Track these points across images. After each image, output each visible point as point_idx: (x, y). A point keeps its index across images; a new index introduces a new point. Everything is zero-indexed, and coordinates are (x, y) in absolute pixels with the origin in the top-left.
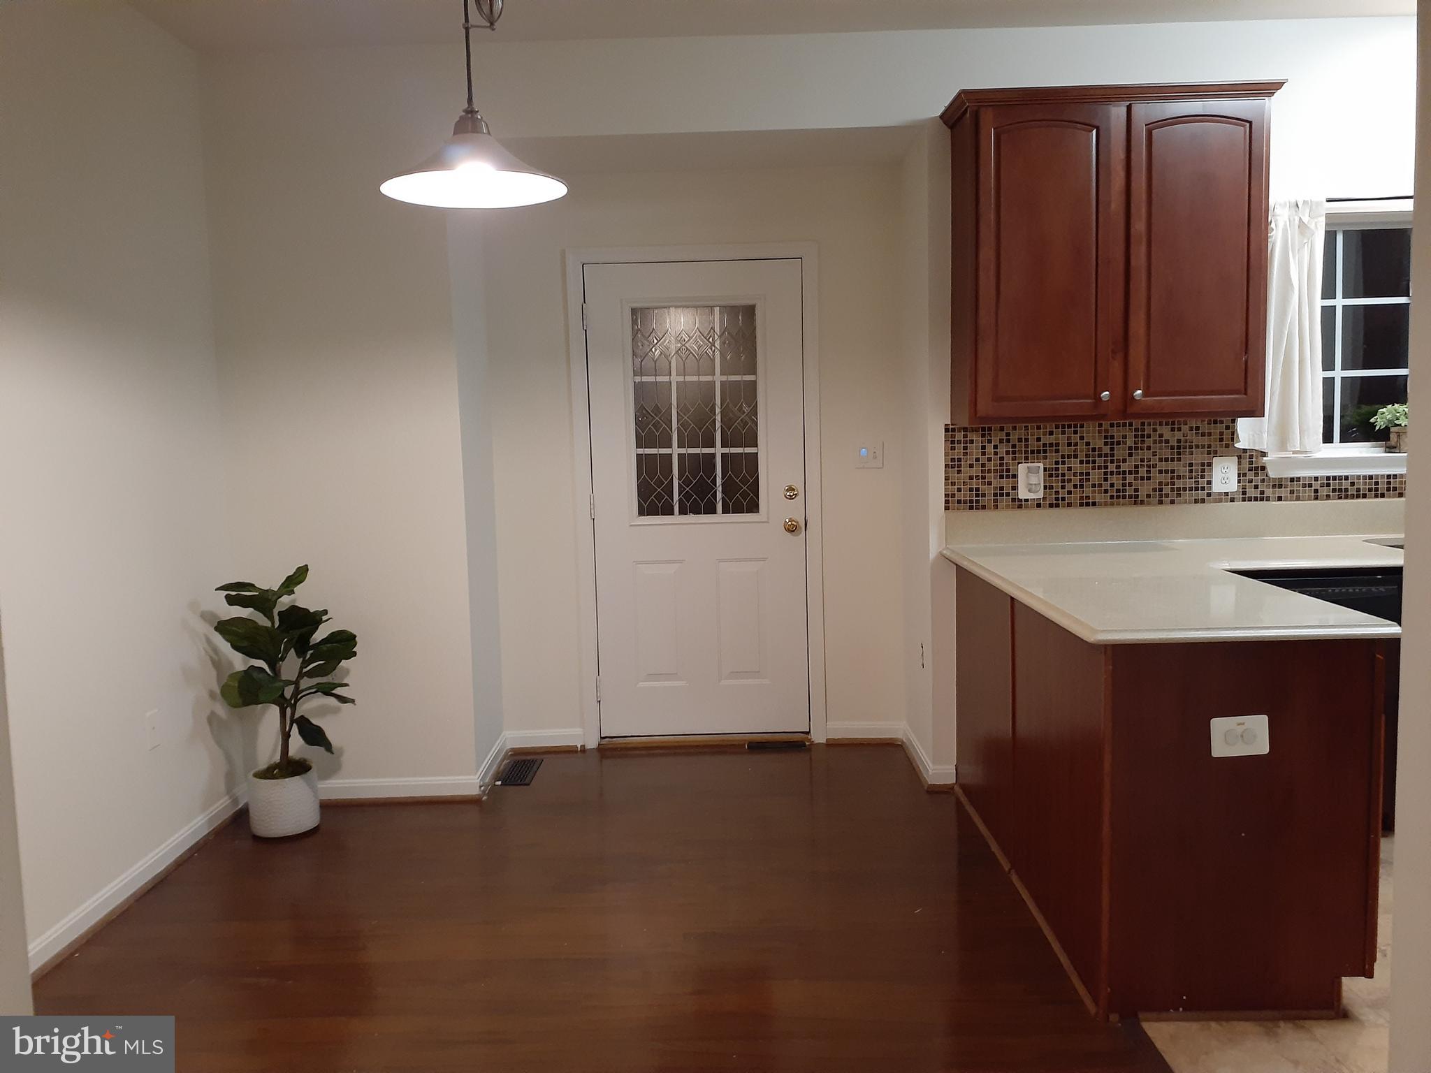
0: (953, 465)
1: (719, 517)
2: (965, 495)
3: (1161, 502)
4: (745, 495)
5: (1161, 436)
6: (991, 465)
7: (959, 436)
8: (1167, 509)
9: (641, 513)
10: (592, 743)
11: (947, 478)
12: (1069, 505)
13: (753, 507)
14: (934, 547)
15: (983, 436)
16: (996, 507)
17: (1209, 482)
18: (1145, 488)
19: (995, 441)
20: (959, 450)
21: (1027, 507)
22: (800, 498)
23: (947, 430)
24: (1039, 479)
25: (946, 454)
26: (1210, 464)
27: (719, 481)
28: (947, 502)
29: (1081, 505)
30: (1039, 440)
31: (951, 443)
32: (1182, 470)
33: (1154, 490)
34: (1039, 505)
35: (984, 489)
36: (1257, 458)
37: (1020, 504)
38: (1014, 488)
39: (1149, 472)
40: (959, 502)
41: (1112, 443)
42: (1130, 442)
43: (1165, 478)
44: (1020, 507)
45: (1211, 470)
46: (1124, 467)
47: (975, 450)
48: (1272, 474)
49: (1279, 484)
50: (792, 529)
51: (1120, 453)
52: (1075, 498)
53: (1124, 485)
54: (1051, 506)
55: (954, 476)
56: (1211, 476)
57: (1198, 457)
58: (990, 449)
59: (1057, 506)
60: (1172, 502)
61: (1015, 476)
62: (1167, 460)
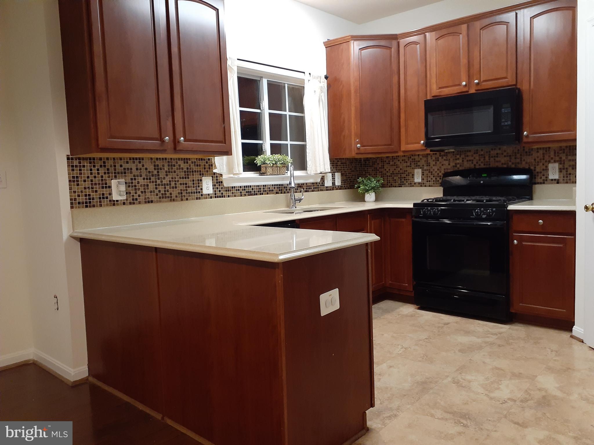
0: (73, 180)
2: (82, 199)
3: (182, 200)
5: (180, 166)
6: (96, 181)
7: (76, 163)
8: (185, 202)
11: (70, 189)
12: (140, 203)
14: (66, 232)
15: (90, 163)
16: (101, 206)
17: (202, 189)
18: (175, 192)
19: (98, 166)
20: (76, 173)
21: (118, 205)
23: (68, 159)
24: (123, 188)
25: (69, 174)
26: (201, 180)
28: (72, 203)
29: (146, 202)
30: (121, 166)
31: (71, 167)
32: (190, 184)
33: (179, 193)
34: (124, 204)
35: (93, 195)
36: (219, 177)
37: (114, 203)
38: (110, 194)
39: (176, 184)
40: (79, 203)
41: (158, 169)
42: (166, 169)
43: (183, 187)
44: (114, 205)
45: (202, 183)
46: (164, 182)
47: (86, 172)
48: (225, 185)
49: (228, 190)
51: (162, 174)
52: (142, 198)
53: (165, 191)
54: (130, 203)
55: (75, 188)
56: (202, 186)
57: (196, 177)
58: (95, 171)
59: (134, 203)
60: (187, 199)
61: (110, 187)
62: (183, 178)
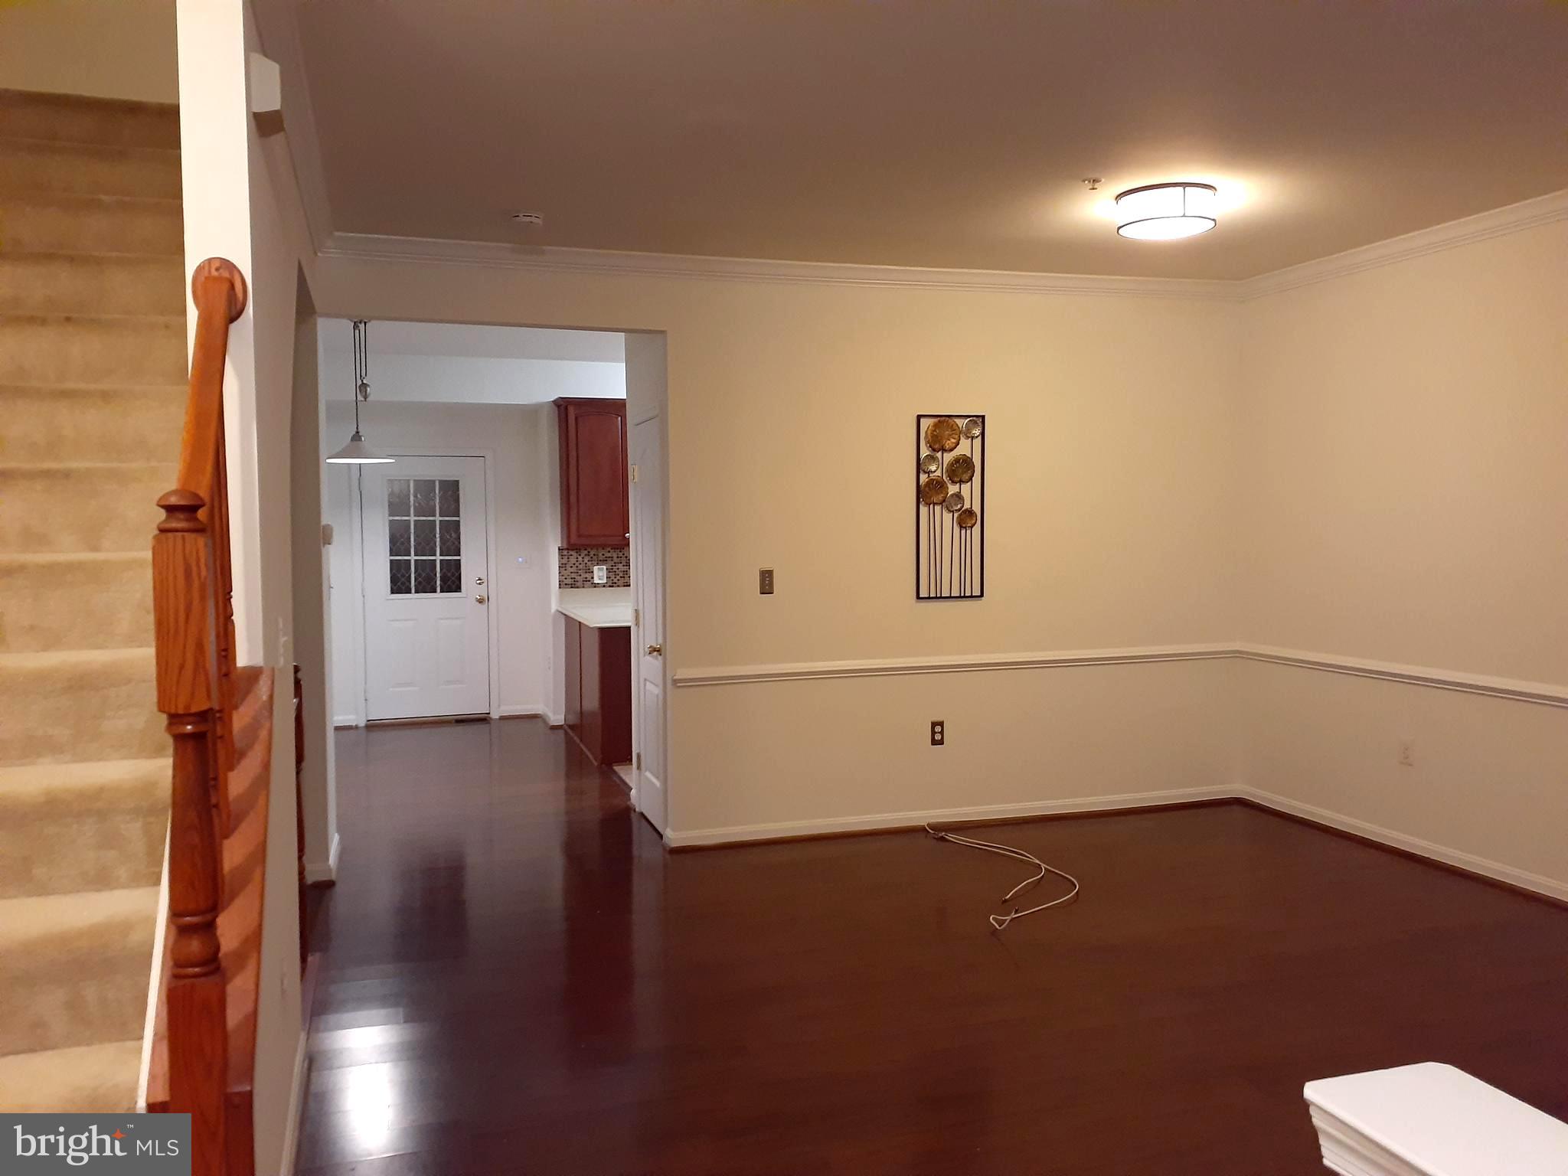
0: (562, 566)
1: (438, 595)
2: (569, 581)
4: (453, 582)
6: (581, 567)
7: (565, 552)
9: (393, 592)
10: (362, 723)
11: (560, 573)
12: (618, 586)
13: (458, 589)
14: (554, 606)
15: (577, 552)
16: (583, 587)
19: (583, 555)
20: (565, 561)
21: (598, 587)
22: (485, 584)
23: (559, 549)
24: (604, 573)
25: (559, 561)
27: (438, 575)
28: (560, 584)
29: (624, 586)
30: (603, 555)
31: (561, 556)
34: (604, 586)
35: (578, 578)
37: (596, 586)
38: (593, 578)
40: (566, 584)
44: (595, 587)
47: (573, 560)
50: (481, 601)
52: (621, 583)
54: (610, 586)
55: (563, 572)
58: (580, 559)
59: (612, 586)
61: (592, 572)
